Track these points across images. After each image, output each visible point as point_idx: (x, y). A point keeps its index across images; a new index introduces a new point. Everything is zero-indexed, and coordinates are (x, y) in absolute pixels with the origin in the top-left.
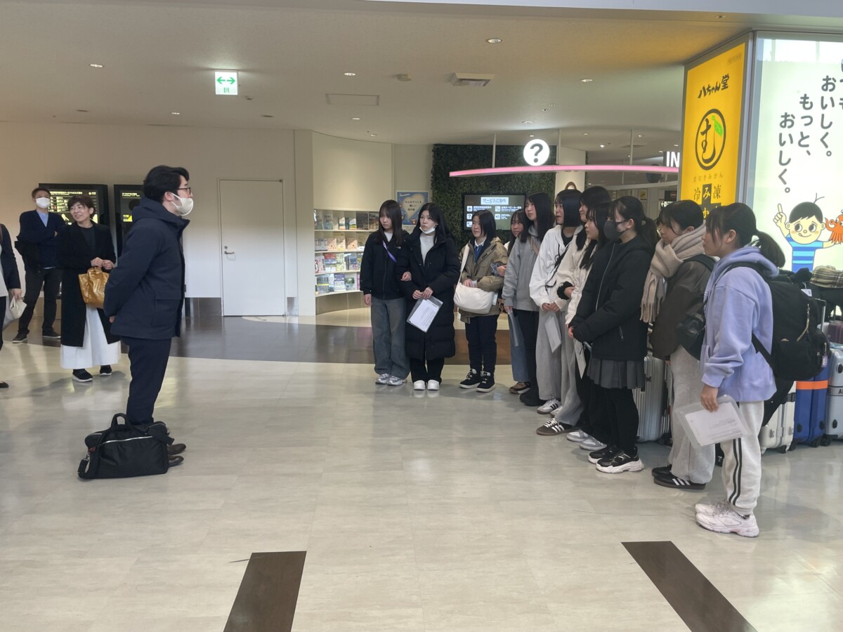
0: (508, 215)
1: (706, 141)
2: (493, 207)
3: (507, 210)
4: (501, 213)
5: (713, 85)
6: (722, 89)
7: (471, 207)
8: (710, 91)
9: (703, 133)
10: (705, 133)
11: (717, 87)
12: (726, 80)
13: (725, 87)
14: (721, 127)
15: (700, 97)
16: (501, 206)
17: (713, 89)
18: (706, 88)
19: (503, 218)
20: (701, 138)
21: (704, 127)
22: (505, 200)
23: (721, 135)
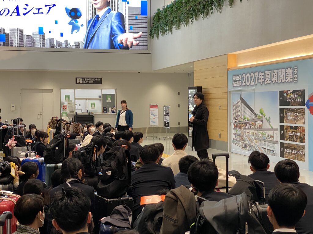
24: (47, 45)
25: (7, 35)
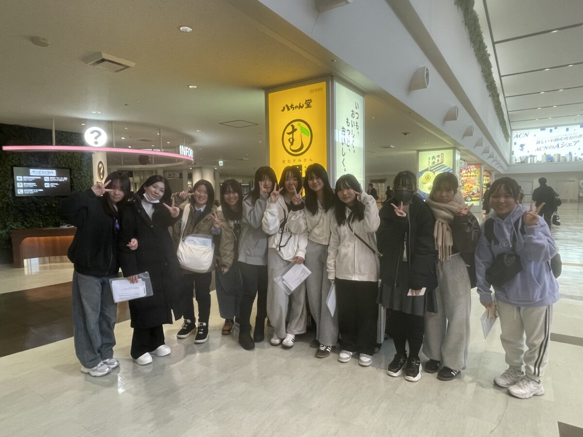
0: (57, 184)
1: (293, 138)
2: (43, 177)
3: (55, 180)
4: (50, 182)
5: (296, 104)
6: (306, 108)
7: (21, 177)
8: (294, 108)
9: (289, 134)
10: (292, 133)
11: (300, 105)
12: (310, 103)
13: (308, 106)
14: (307, 130)
15: (283, 110)
16: (49, 177)
17: (297, 107)
18: (289, 105)
19: (52, 186)
20: (287, 137)
21: (290, 129)
22: (53, 172)
23: (308, 136)
24: (573, 160)
25: (552, 157)
